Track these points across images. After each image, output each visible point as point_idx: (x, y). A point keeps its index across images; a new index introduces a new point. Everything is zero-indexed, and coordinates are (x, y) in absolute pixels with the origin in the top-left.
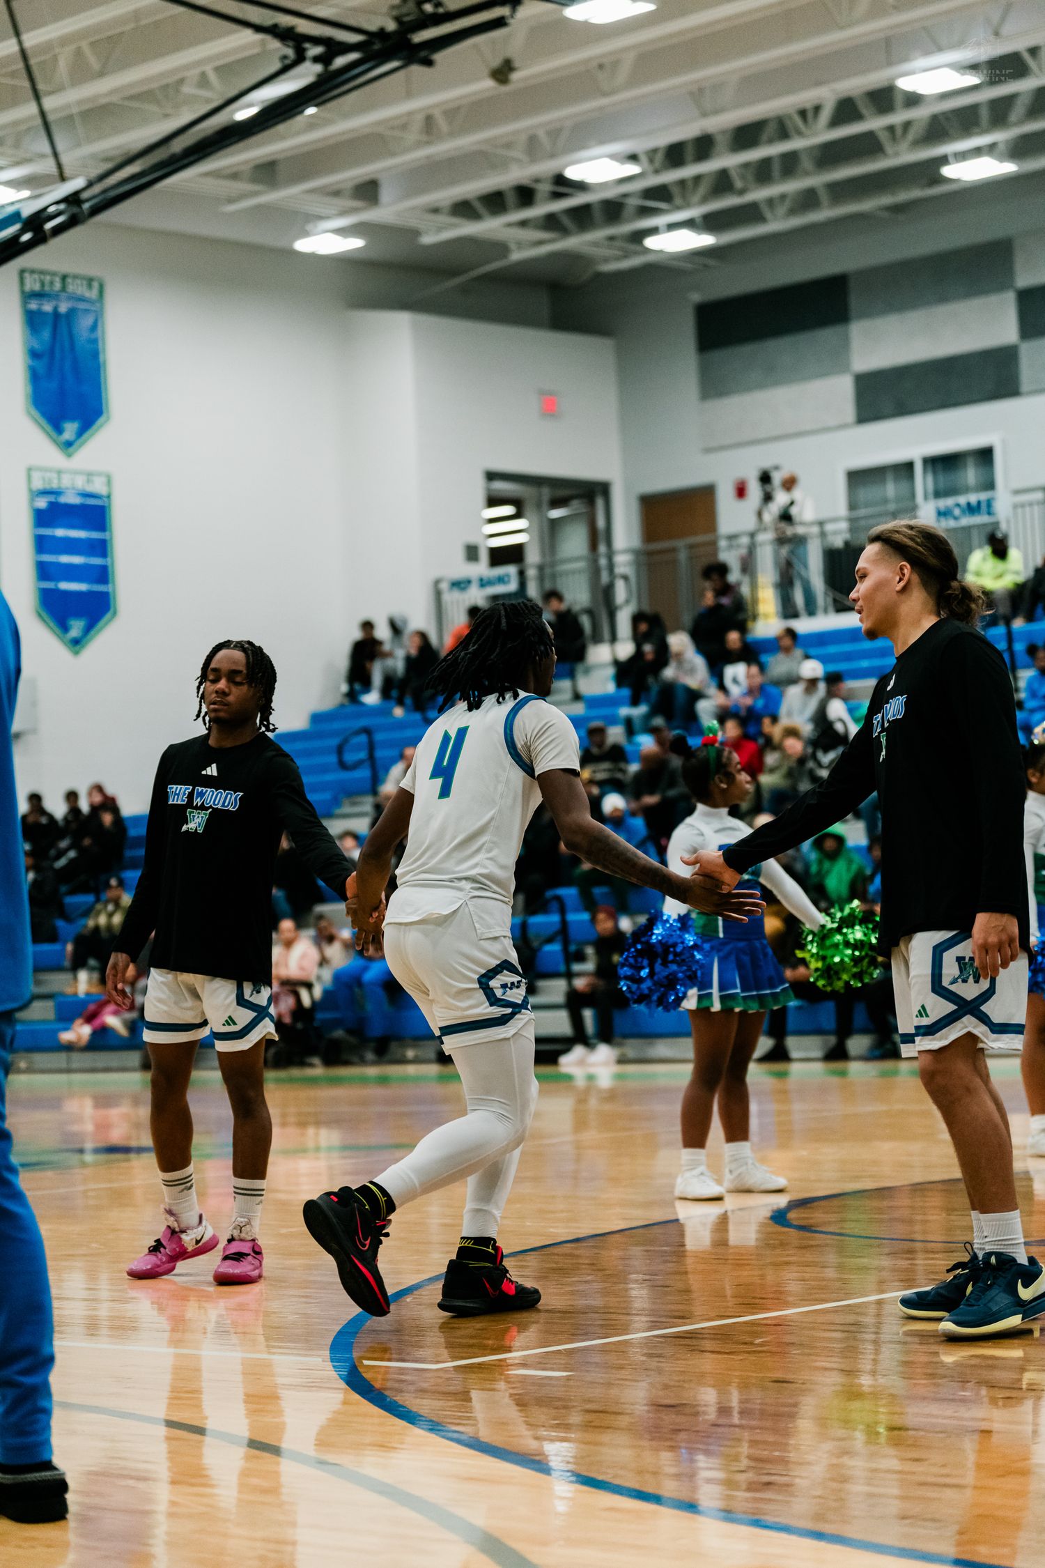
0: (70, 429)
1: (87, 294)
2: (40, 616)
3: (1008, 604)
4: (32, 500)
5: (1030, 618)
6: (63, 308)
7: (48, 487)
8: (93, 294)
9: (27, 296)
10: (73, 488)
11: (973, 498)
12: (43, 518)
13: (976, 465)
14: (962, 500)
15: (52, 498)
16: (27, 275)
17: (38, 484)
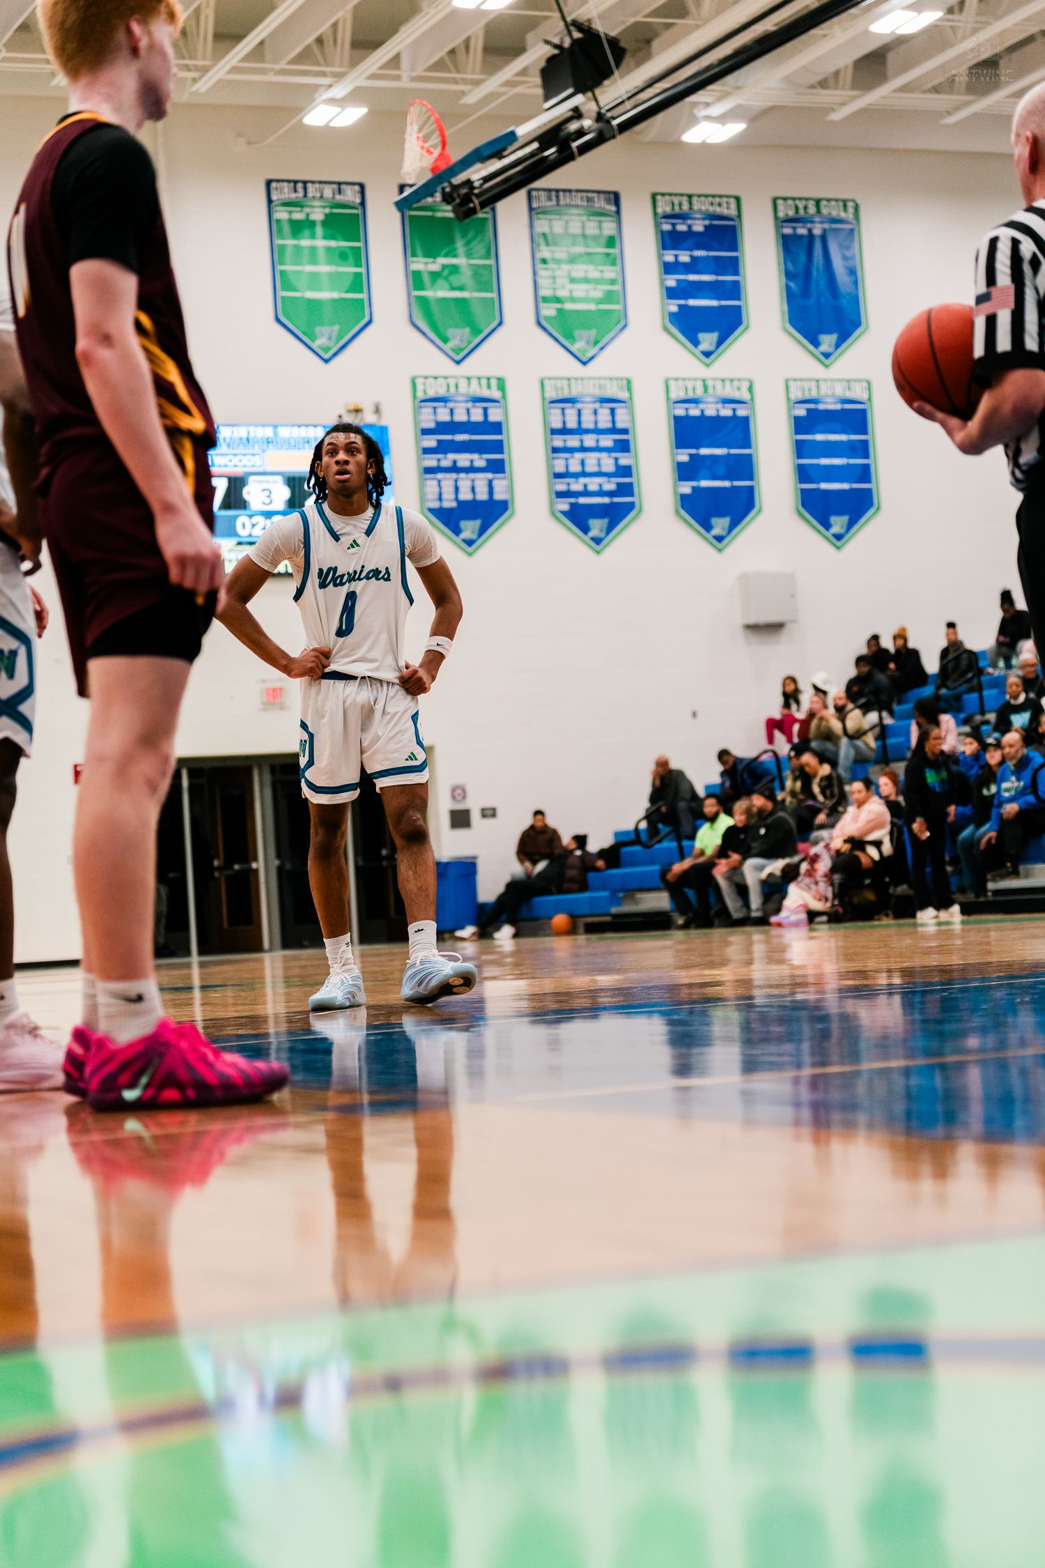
0: (827, 341)
1: (843, 215)
2: (800, 514)
4: (790, 409)
6: (817, 231)
7: (807, 396)
8: (850, 215)
9: (780, 222)
10: (833, 395)
12: (801, 425)
15: (812, 406)
16: (780, 202)
17: (796, 394)
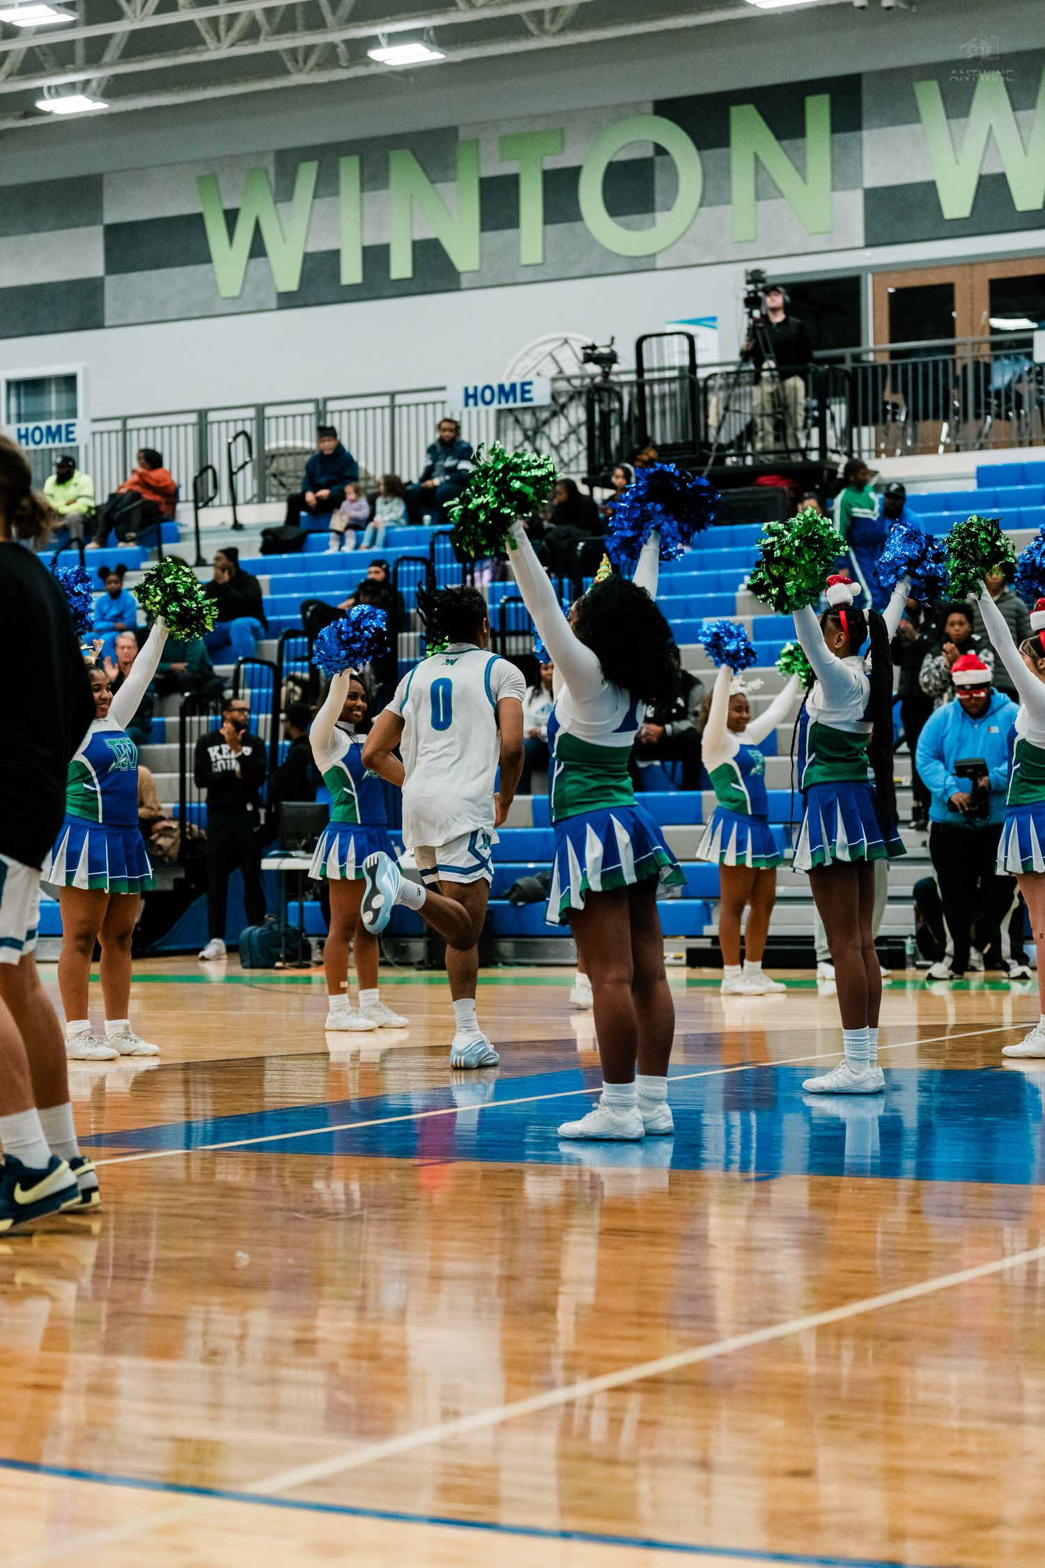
3: (81, 526)
5: (103, 543)
11: (54, 424)
13: (58, 392)
14: (43, 425)
